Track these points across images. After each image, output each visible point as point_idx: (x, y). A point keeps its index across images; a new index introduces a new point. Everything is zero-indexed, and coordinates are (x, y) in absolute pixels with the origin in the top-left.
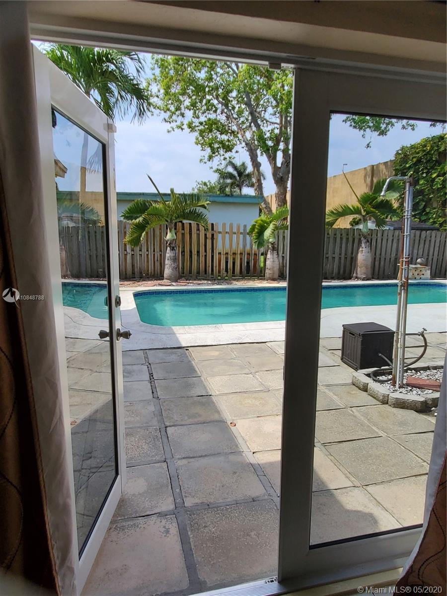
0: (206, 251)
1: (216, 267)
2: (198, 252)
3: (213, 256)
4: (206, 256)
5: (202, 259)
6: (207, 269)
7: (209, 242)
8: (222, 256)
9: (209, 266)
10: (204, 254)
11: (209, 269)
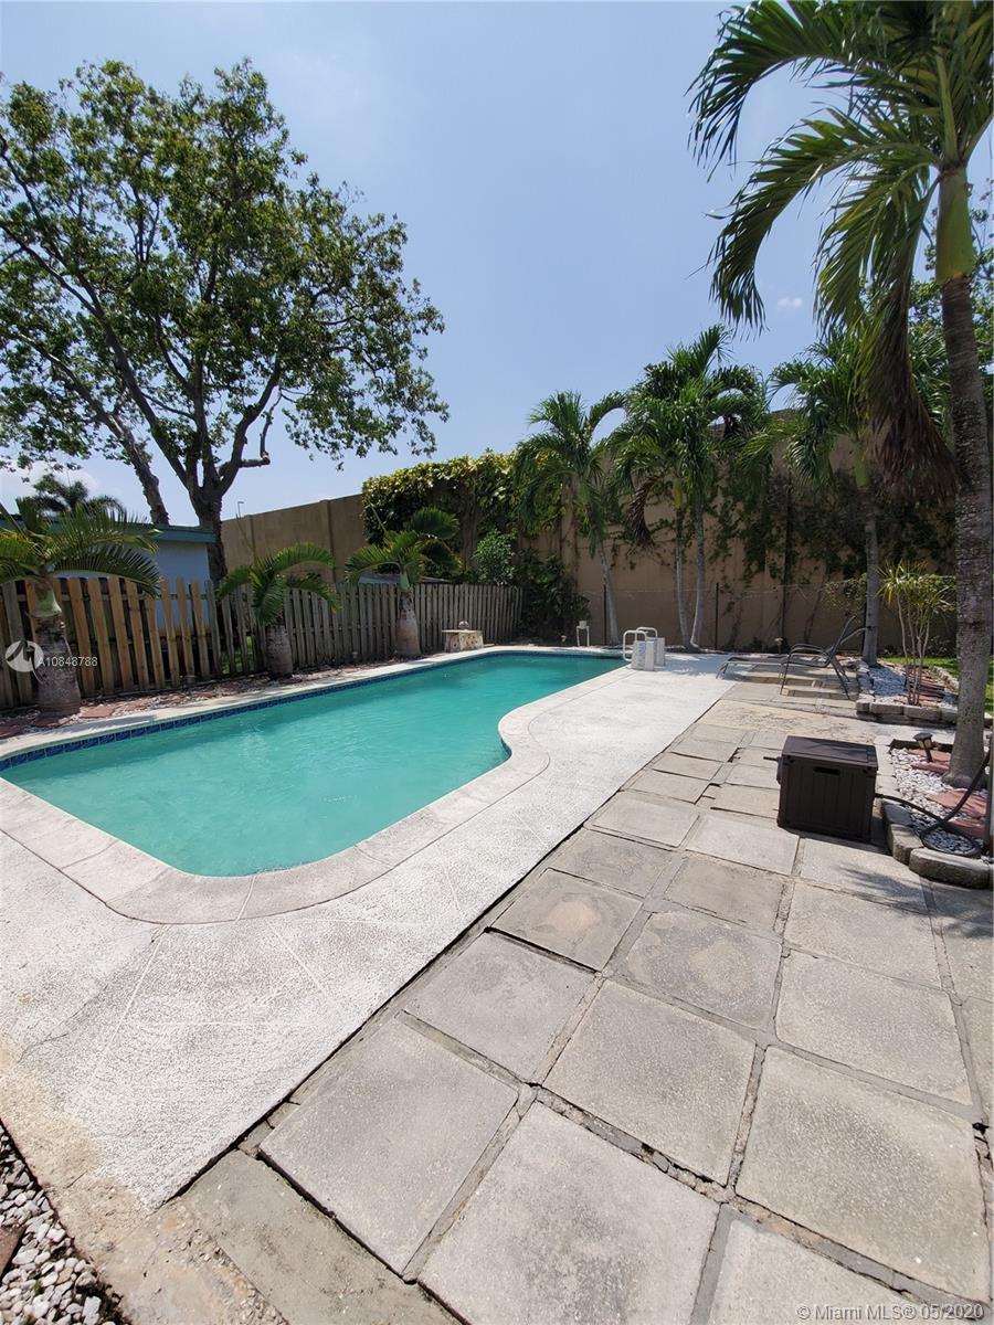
0: (130, 637)
1: (158, 666)
2: (113, 640)
3: (148, 646)
4: (131, 646)
5: (124, 654)
6: (139, 673)
7: (136, 618)
8: (169, 643)
9: (143, 667)
10: (127, 643)
11: (143, 673)
